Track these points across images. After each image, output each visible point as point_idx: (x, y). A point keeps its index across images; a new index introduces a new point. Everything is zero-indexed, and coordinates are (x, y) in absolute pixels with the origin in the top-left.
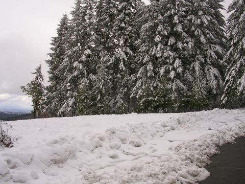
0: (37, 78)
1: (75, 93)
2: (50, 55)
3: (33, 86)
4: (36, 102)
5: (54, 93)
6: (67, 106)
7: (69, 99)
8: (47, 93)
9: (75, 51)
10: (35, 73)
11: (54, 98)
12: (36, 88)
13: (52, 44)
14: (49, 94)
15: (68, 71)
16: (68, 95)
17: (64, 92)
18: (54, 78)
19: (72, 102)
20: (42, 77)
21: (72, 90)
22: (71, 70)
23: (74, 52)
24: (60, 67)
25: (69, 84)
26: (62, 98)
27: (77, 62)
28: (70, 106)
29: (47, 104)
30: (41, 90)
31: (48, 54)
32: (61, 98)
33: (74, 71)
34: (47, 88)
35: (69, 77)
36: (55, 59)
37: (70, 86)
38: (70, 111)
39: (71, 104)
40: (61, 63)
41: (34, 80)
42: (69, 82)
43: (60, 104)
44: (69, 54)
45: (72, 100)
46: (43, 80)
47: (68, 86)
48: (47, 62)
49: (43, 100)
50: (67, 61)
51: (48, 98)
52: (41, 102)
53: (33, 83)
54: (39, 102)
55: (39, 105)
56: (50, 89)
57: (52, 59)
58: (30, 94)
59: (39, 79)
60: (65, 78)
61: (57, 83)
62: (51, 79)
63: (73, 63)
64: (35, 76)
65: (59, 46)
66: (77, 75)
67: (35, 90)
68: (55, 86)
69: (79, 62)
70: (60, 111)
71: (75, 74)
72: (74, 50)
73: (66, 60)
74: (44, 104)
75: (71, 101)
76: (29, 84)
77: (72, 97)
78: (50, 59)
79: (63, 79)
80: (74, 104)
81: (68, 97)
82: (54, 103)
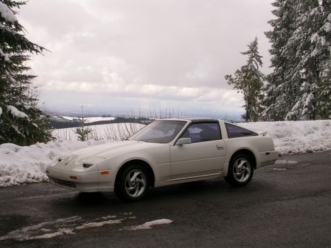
0: (250, 61)
1: (314, 86)
2: (272, 23)
3: (244, 75)
4: (250, 100)
5: (280, 85)
6: (301, 106)
7: (305, 95)
8: (268, 86)
9: (314, 15)
10: (248, 53)
11: (279, 93)
12: (249, 78)
13: (275, 4)
14: (271, 88)
15: (302, 49)
16: (302, 89)
17: (296, 84)
18: (279, 61)
19: (308, 100)
20: (259, 58)
21: (309, 80)
22: (308, 46)
23: (312, 17)
24: (289, 43)
25: (304, 71)
26: (294, 94)
27: (316, 35)
28: (306, 107)
29: (267, 103)
30: (258, 80)
31: (269, 22)
32: (291, 93)
33: (311, 48)
34: (269, 78)
35: (305, 59)
36: (280, 29)
37: (306, 73)
38: (306, 113)
39: (306, 103)
40: (290, 36)
41: (246, 64)
42: (305, 66)
43: (290, 103)
44: (303, 20)
45: (309, 96)
46: (261, 63)
47: (303, 74)
48: (268, 34)
49: (262, 97)
50: (300, 33)
51: (270, 94)
52: (259, 101)
53: (245, 70)
54: (255, 101)
55: (255, 105)
56: (273, 79)
57: (276, 29)
58: (241, 88)
59: (253, 62)
60: (299, 60)
61: (284, 68)
62: (274, 63)
63: (310, 35)
64: (247, 57)
65: (286, 7)
66: (317, 56)
67: (248, 80)
68: (282, 74)
69: (320, 34)
70: (290, 114)
71: (314, 53)
72: (312, 13)
73: (298, 31)
74: (263, 103)
75: (307, 98)
76: (238, 71)
77: (309, 92)
78: (272, 29)
79: (293, 62)
80: (313, 102)
81: (303, 92)
82: (280, 101)
